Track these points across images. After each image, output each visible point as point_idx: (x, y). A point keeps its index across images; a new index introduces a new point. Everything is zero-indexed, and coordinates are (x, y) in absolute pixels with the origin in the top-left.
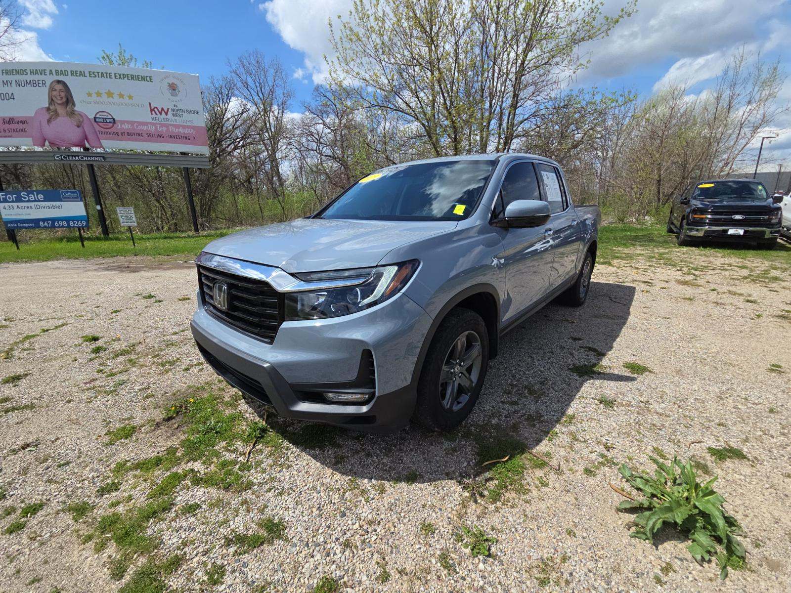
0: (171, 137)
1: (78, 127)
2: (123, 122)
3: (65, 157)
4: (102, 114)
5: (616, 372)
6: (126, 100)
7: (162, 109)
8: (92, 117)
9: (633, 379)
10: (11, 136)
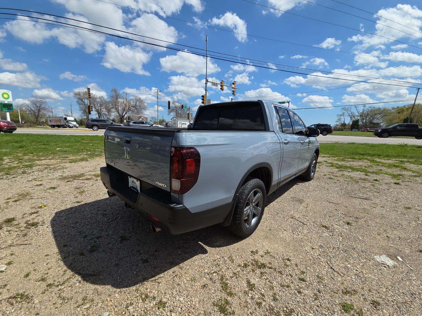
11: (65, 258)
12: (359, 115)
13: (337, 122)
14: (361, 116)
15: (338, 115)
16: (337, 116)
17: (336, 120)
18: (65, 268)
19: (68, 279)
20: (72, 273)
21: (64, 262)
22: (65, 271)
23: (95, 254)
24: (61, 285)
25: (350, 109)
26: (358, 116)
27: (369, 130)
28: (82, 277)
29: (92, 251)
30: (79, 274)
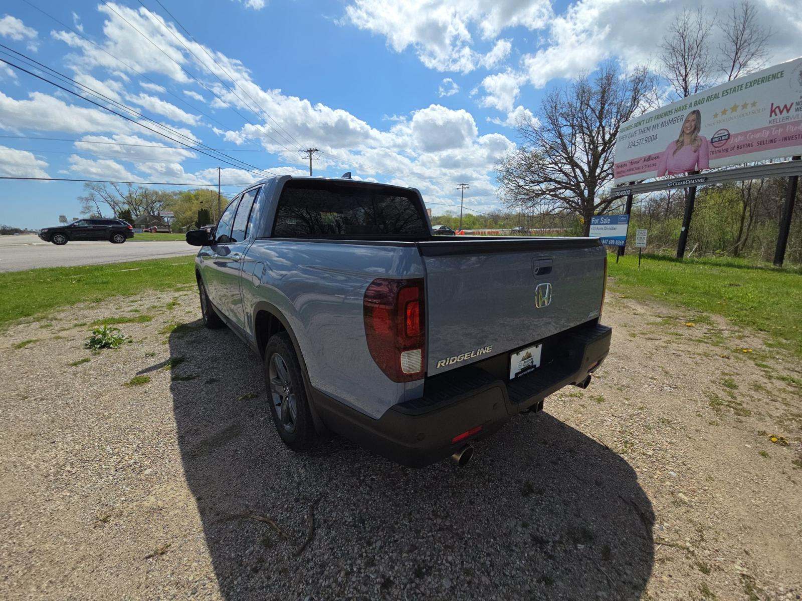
0: (786, 139)
1: (695, 152)
2: (737, 135)
3: (675, 184)
4: (720, 132)
5: (154, 372)
6: (749, 109)
7: (785, 106)
8: (709, 139)
9: (140, 373)
10: (645, 171)
11: (636, 587)
12: (125, 201)
13: (83, 212)
14: (129, 203)
15: (81, 199)
16: (79, 201)
17: (81, 209)
18: (657, 566)
19: (671, 546)
20: (657, 547)
21: (645, 581)
22: (662, 561)
23: (592, 527)
24: (688, 549)
25: (103, 188)
26: (124, 203)
27: (158, 230)
28: (653, 524)
29: (588, 537)
30: (650, 532)
